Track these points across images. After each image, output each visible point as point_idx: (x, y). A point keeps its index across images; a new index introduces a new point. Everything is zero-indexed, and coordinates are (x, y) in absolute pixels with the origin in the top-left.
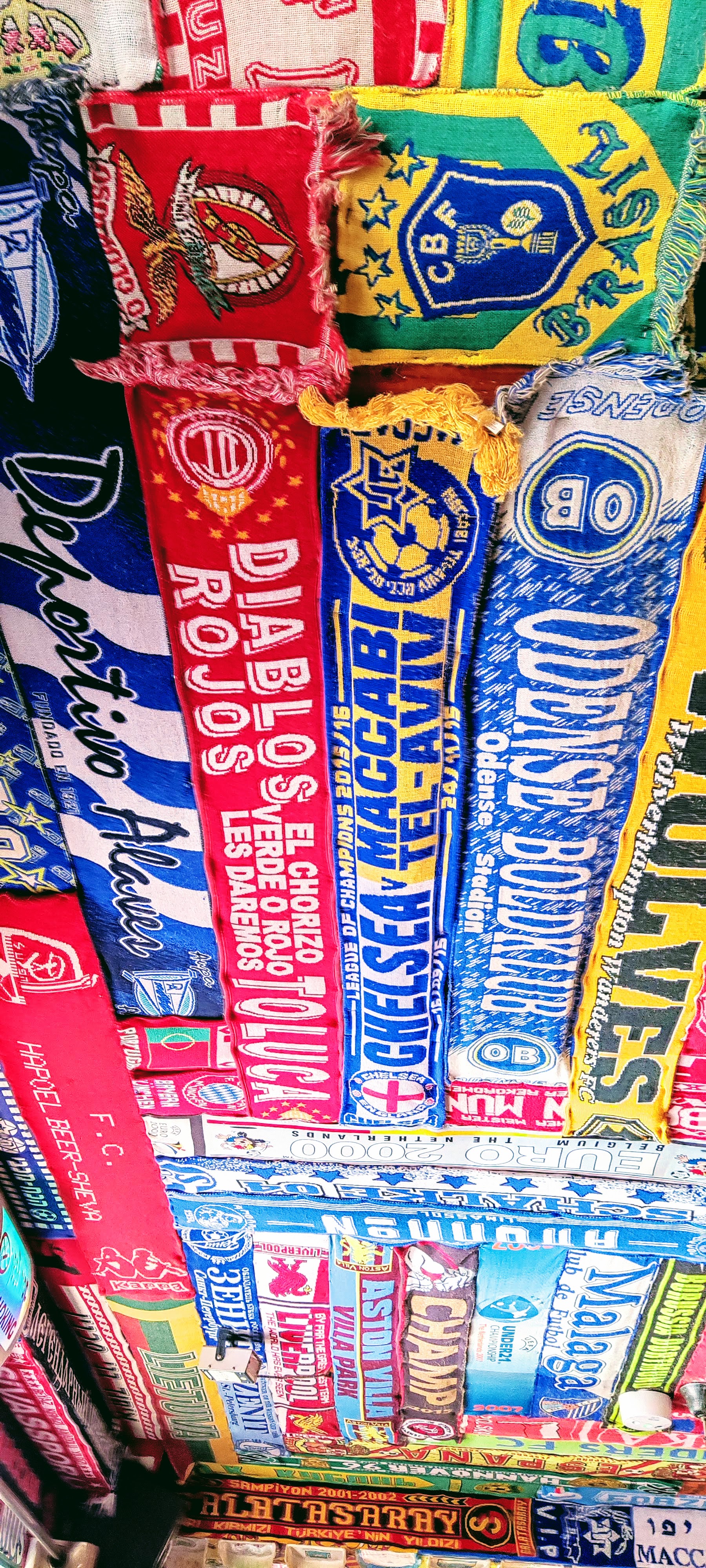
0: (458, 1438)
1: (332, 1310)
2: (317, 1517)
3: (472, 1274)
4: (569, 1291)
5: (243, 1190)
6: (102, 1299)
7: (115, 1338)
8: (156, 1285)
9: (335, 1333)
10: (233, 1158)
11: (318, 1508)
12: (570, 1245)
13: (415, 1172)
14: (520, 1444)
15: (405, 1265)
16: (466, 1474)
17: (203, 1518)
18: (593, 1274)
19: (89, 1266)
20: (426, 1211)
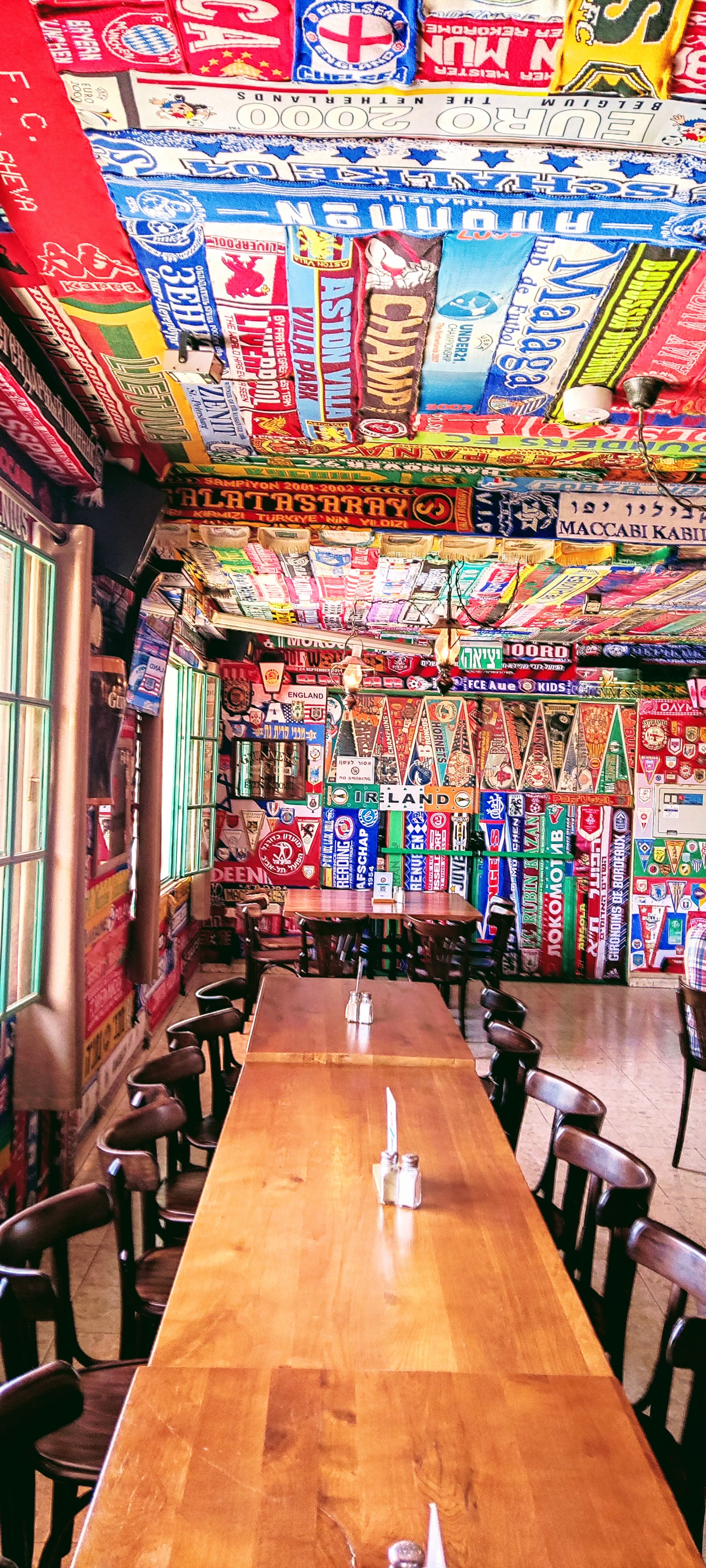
0: (411, 436)
1: (290, 311)
2: (285, 506)
3: (433, 268)
4: (531, 284)
5: (187, 173)
6: (55, 301)
7: (77, 344)
8: (109, 286)
9: (296, 336)
10: (172, 131)
11: (285, 499)
12: (540, 231)
13: (377, 145)
14: (467, 440)
15: (365, 259)
16: (416, 468)
17: (183, 508)
18: (559, 264)
19: (36, 266)
20: (388, 195)
